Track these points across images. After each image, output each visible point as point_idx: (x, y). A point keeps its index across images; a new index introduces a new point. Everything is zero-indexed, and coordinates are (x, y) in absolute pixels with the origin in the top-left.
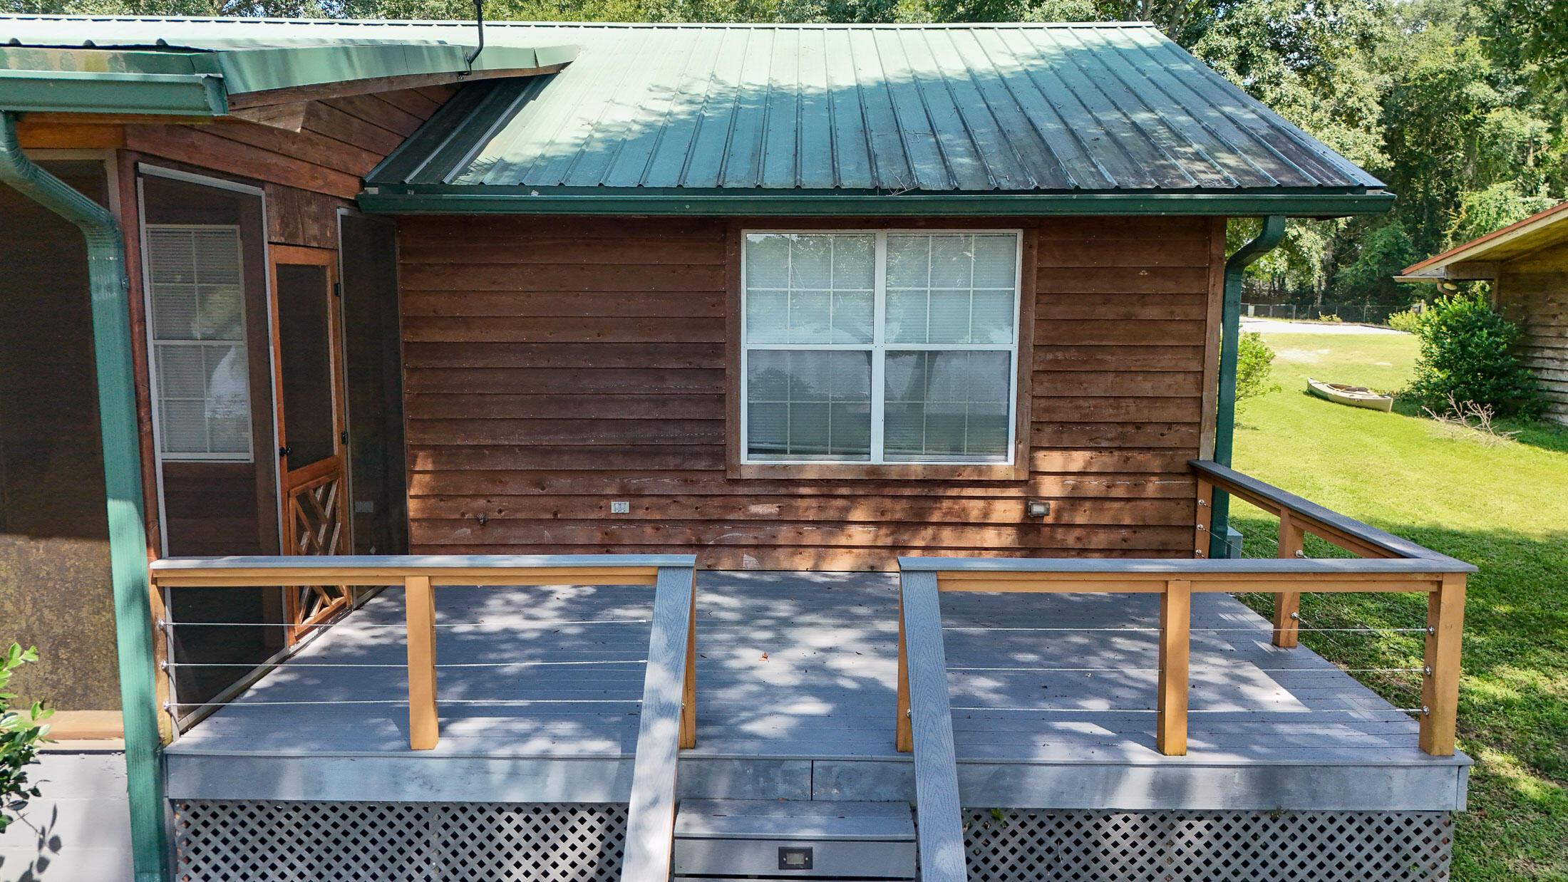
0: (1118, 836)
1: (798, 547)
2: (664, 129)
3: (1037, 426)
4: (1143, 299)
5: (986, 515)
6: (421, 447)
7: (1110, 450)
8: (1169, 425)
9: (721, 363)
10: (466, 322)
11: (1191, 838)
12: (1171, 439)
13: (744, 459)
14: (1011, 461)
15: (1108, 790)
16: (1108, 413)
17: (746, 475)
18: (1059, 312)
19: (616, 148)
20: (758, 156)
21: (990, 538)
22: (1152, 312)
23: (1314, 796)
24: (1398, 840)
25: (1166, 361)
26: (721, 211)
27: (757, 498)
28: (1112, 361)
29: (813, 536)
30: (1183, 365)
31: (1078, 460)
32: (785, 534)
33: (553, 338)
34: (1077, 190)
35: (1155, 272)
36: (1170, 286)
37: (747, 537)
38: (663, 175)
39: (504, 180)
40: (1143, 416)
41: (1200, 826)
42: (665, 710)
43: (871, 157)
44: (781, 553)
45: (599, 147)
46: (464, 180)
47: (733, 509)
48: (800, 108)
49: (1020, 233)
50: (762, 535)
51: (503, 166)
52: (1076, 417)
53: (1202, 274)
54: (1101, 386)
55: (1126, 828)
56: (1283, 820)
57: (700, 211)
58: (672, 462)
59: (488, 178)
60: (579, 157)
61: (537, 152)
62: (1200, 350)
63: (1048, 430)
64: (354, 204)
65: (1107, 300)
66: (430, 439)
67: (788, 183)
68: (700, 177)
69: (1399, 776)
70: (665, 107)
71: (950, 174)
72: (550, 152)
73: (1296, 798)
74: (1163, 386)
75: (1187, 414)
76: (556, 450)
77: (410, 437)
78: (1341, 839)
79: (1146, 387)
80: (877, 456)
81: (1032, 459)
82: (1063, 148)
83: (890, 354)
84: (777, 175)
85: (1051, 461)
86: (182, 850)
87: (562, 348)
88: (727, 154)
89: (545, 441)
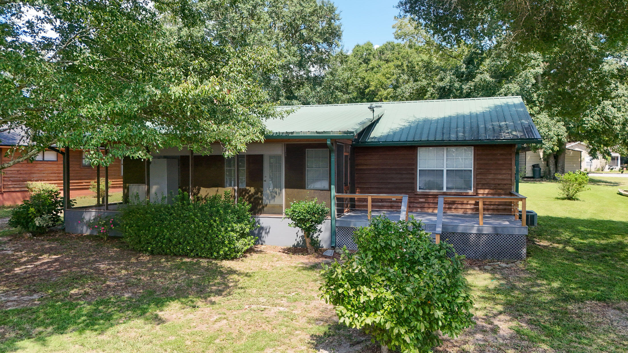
0: (472, 238)
1: (429, 208)
2: (403, 129)
3: (477, 184)
4: (499, 160)
5: (468, 202)
6: (358, 187)
7: (493, 189)
8: (505, 184)
9: (413, 172)
10: (366, 165)
11: (484, 238)
12: (506, 187)
13: (418, 190)
14: (472, 191)
15: (470, 229)
16: (492, 182)
17: (418, 193)
18: (481, 162)
19: (395, 133)
20: (421, 134)
21: (469, 207)
22: (501, 162)
23: (503, 232)
24: (517, 239)
25: (504, 172)
26: (413, 145)
27: (421, 198)
28: (493, 172)
29: (432, 205)
30: (507, 172)
31: (486, 191)
32: (426, 205)
33: (382, 167)
34: (480, 140)
35: (501, 154)
36: (504, 157)
37: (418, 205)
38: (403, 139)
39: (376, 140)
40: (500, 182)
41: (485, 236)
42: (404, 211)
43: (443, 134)
44: (426, 209)
45: (392, 133)
46: (369, 140)
47: (416, 200)
48: (431, 123)
49: (473, 148)
50: (422, 205)
51: (375, 138)
52: (486, 182)
53: (511, 154)
54: (491, 177)
55: (474, 236)
56: (499, 235)
57: (410, 145)
58: (404, 191)
59: (373, 140)
60: (388, 136)
61: (380, 135)
62: (511, 169)
63: (480, 185)
64: (351, 145)
65: (491, 160)
66: (360, 186)
67: (426, 139)
68: (410, 139)
69: (517, 229)
70: (403, 124)
71: (457, 137)
72: (383, 135)
73: (500, 231)
74: (503, 177)
75: (509, 182)
76: (382, 188)
77: (356, 186)
78: (508, 239)
79: (500, 177)
80: (445, 190)
81: (477, 191)
82: (482, 131)
83: (447, 170)
84: (424, 138)
85: (481, 191)
86: (337, 234)
87: (383, 169)
88: (415, 134)
89: (380, 186)
